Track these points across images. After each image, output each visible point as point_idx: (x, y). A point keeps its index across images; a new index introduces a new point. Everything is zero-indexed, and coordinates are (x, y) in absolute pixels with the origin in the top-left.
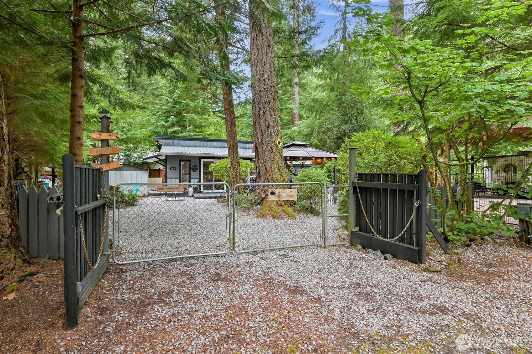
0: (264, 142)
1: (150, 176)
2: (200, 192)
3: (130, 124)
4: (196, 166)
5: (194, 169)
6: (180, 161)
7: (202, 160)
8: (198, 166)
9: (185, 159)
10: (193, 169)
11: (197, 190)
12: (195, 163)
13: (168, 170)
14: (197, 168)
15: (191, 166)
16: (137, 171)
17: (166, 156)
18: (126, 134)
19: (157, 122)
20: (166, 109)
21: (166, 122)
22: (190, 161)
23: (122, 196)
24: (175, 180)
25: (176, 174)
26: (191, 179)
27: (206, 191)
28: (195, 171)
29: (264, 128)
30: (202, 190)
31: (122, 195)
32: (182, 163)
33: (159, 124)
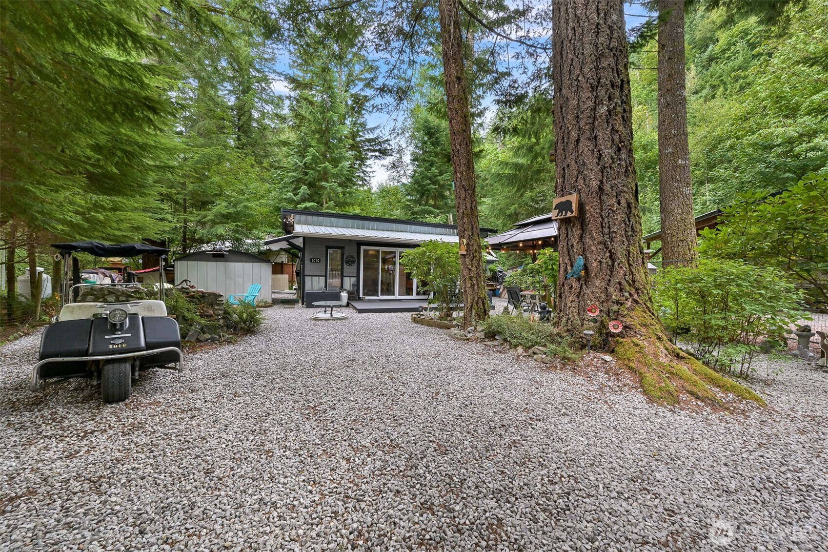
0: (607, 187)
1: (274, 272)
2: (360, 299)
3: (242, 192)
4: (352, 257)
5: (350, 262)
6: (327, 247)
7: (362, 248)
8: (356, 258)
9: (336, 245)
10: (347, 262)
11: (354, 296)
12: (350, 251)
13: (307, 262)
14: (353, 261)
15: (345, 257)
16: (254, 264)
17: (304, 238)
18: (235, 206)
19: (281, 193)
20: (295, 177)
21: (295, 195)
22: (342, 248)
23: (227, 314)
24: (319, 279)
25: (319, 268)
26: (345, 278)
27: (367, 298)
28: (350, 265)
29: (607, 152)
30: (361, 296)
31: (226, 312)
32: (330, 251)
33: (285, 196)
